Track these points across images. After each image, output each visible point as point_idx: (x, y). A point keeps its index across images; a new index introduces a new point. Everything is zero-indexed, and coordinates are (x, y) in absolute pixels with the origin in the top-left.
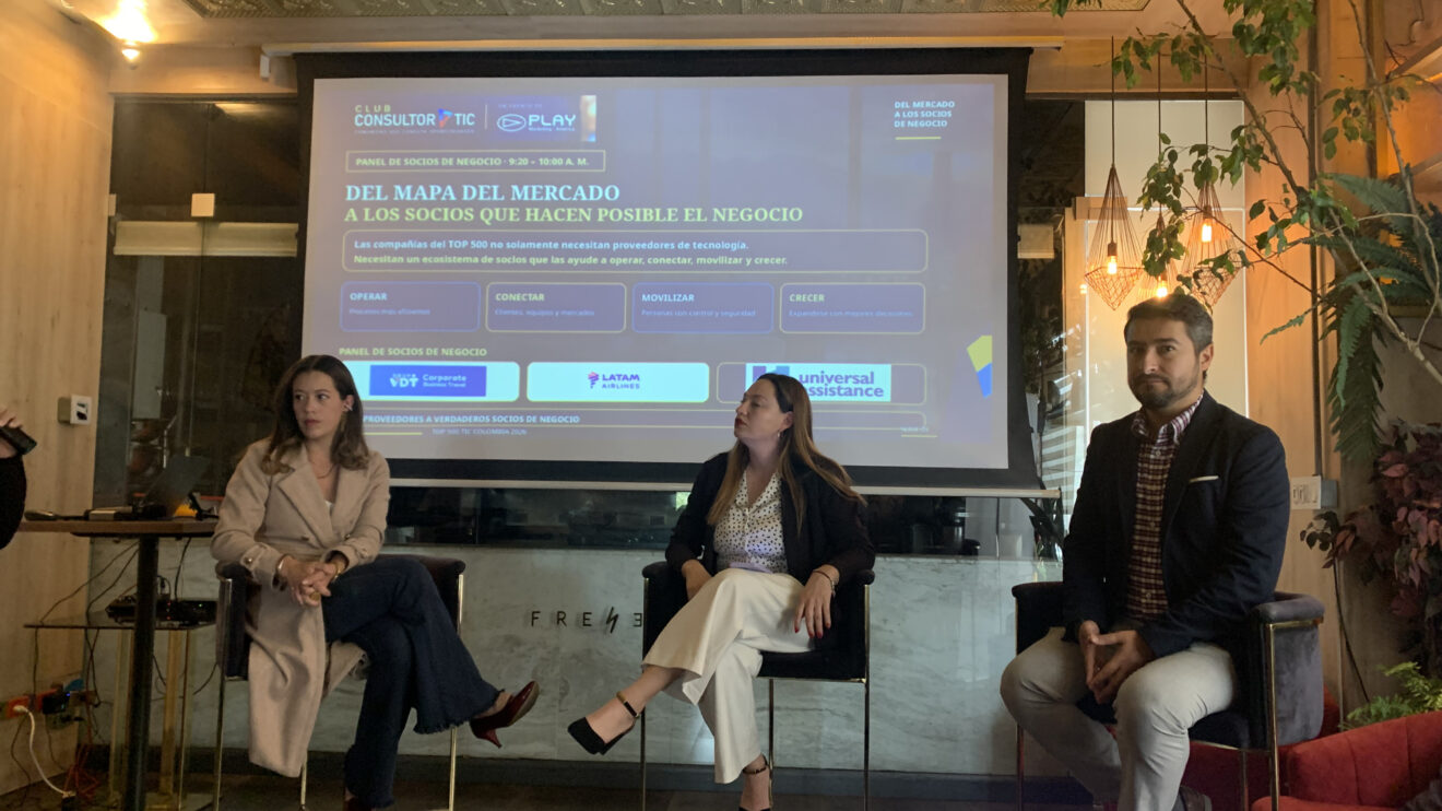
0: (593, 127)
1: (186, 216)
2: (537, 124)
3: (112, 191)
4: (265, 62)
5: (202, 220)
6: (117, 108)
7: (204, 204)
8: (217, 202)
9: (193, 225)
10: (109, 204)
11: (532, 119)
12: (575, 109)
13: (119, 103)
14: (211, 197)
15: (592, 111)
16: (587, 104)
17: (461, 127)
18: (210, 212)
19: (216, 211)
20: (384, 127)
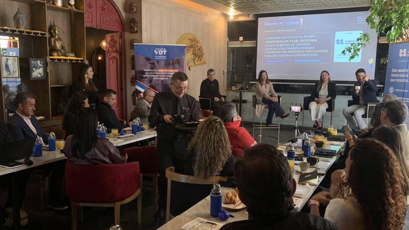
0: (302, 23)
1: (239, 40)
2: (293, 24)
3: (228, 37)
4: (251, 15)
5: (241, 41)
6: (228, 23)
7: (241, 38)
8: (243, 38)
9: (239, 42)
10: (227, 39)
11: (292, 23)
12: (299, 20)
13: (229, 23)
14: (242, 37)
15: (302, 21)
16: (301, 19)
17: (281, 25)
18: (242, 40)
19: (243, 40)
20: (269, 25)
